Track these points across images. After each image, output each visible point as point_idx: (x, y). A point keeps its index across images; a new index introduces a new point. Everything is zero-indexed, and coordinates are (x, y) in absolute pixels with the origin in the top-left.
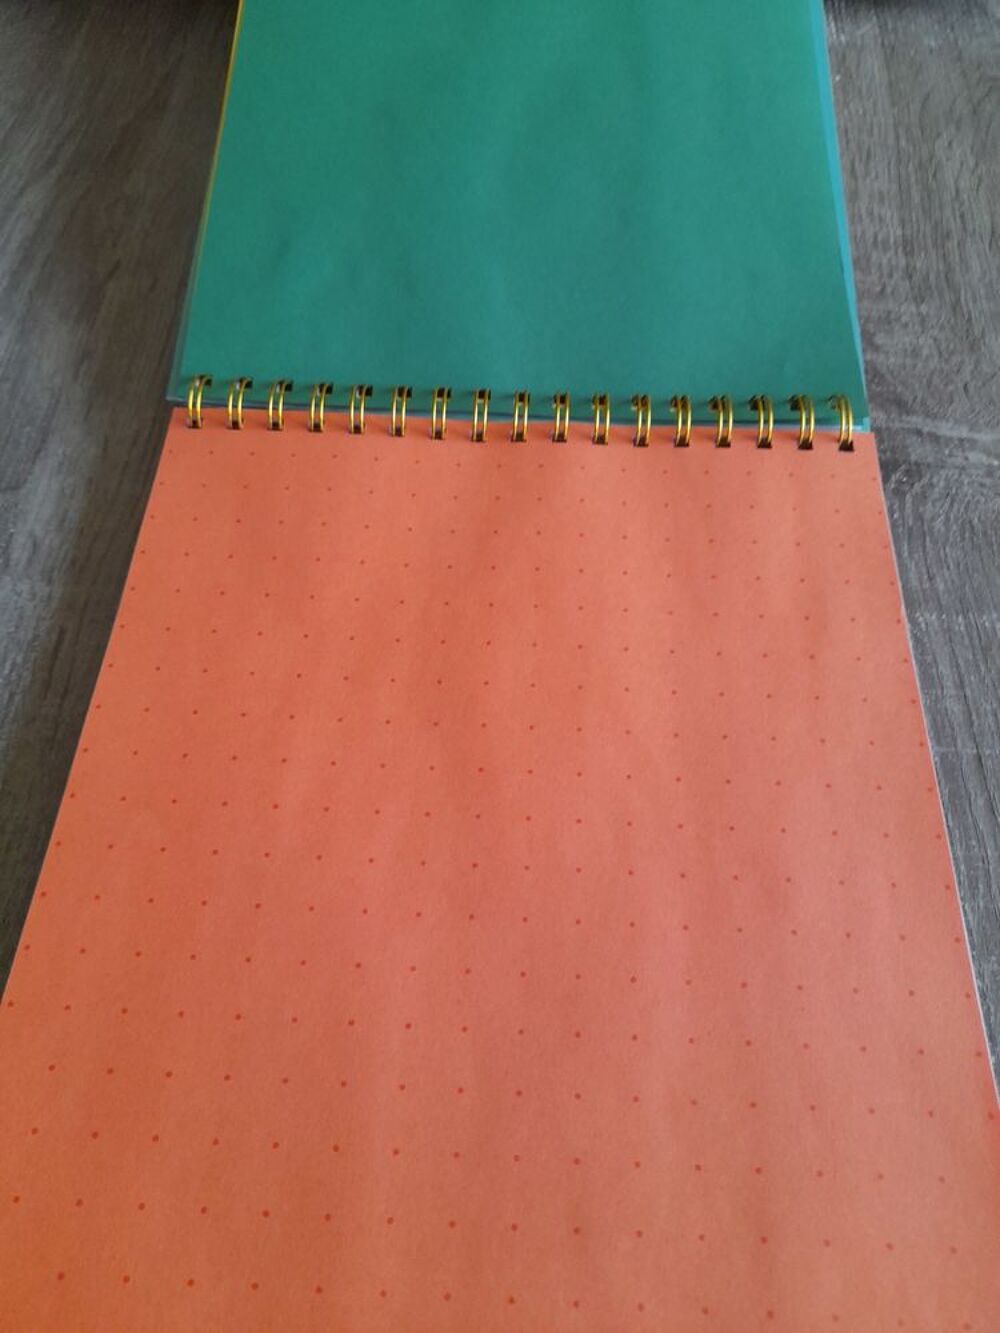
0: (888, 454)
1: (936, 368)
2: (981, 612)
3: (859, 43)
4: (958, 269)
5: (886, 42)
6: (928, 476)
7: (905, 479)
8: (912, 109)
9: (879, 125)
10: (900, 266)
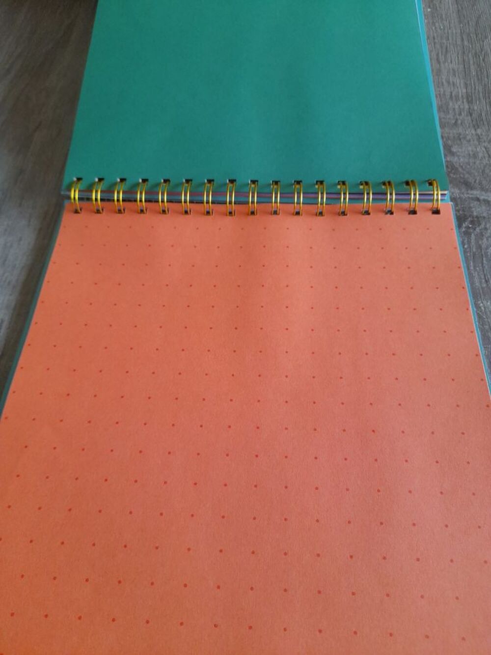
0: (461, 212)
1: (487, 164)
6: (484, 223)
7: (470, 226)
8: (471, 24)
9: (453, 33)
10: (465, 109)
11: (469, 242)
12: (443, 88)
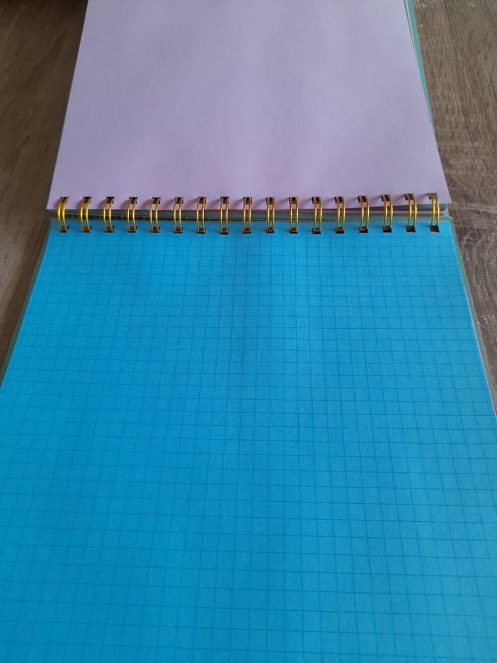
0: (461, 225)
1: (485, 176)
3: (433, 7)
5: (447, 6)
6: (485, 236)
7: (471, 239)
8: (464, 40)
9: (446, 49)
10: (462, 123)
11: (471, 255)
12: (439, 102)
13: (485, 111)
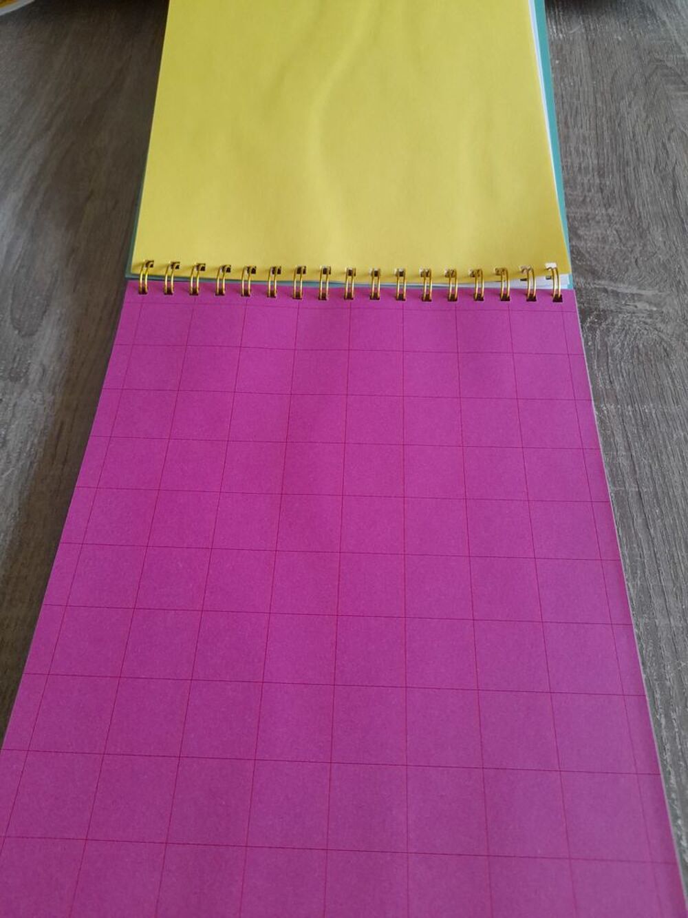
0: (585, 305)
1: (617, 249)
2: (643, 402)
3: (571, 39)
4: (633, 185)
5: (589, 38)
6: (611, 318)
7: (596, 320)
8: (605, 81)
9: (584, 92)
10: (596, 184)
11: (594, 339)
12: (571, 158)
13: (624, 171)
